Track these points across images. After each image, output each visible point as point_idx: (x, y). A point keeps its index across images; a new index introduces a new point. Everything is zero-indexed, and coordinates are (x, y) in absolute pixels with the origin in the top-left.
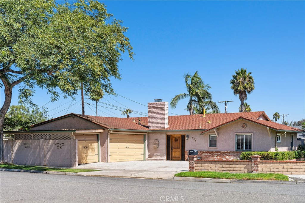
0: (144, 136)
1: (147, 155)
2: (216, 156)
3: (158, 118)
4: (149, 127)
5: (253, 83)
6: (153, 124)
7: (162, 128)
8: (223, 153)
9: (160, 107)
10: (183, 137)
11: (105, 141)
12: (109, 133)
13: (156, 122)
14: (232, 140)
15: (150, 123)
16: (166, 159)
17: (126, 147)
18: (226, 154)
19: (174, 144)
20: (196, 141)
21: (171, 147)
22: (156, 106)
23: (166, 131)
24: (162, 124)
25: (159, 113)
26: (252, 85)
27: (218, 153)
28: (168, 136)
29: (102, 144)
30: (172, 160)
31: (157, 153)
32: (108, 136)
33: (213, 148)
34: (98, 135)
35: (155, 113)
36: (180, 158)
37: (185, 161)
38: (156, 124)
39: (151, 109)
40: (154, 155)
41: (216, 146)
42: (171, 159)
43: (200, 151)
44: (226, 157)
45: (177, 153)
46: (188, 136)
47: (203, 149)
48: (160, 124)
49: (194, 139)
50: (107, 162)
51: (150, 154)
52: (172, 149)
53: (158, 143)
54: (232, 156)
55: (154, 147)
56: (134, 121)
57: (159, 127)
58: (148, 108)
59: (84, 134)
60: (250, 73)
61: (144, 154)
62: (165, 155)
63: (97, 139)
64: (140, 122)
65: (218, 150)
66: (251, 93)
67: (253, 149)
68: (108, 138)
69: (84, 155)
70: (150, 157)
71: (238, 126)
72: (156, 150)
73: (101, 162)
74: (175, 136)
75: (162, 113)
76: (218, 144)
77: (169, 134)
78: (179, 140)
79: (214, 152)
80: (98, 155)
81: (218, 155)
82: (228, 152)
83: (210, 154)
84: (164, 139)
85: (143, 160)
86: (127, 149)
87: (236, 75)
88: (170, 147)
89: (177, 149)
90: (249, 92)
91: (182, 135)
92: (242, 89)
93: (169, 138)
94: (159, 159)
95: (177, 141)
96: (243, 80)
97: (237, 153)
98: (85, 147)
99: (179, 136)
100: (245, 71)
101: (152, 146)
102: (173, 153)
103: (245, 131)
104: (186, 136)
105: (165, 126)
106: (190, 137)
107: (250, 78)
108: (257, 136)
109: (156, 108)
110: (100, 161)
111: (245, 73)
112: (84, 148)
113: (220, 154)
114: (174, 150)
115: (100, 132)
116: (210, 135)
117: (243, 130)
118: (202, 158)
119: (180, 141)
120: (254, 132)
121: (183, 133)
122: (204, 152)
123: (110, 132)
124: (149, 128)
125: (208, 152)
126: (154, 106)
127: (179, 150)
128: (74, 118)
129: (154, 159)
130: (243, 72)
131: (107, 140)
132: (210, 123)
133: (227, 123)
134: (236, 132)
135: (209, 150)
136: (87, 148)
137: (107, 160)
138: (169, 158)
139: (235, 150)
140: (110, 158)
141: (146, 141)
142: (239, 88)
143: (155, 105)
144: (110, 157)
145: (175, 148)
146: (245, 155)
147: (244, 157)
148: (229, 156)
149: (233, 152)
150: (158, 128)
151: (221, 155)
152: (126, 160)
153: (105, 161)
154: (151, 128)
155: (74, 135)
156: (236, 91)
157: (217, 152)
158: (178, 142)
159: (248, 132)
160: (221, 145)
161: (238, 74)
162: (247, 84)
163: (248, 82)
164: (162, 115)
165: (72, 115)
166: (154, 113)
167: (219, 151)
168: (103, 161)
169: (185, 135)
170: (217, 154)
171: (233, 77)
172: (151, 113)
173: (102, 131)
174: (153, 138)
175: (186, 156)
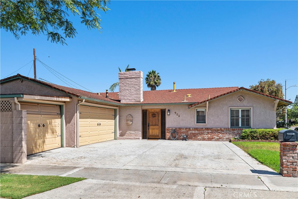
0: (115, 110)
1: (118, 133)
2: (206, 134)
3: (131, 90)
4: (120, 100)
5: (160, 80)
6: (125, 97)
7: (137, 101)
8: (215, 130)
9: (135, 77)
10: (163, 112)
11: (73, 115)
12: (78, 103)
13: (128, 94)
14: (225, 115)
15: (122, 96)
16: (141, 137)
17: (98, 125)
18: (219, 131)
19: (150, 120)
20: (179, 116)
21: (148, 123)
22: (130, 76)
23: (142, 105)
24: (136, 97)
25: (133, 84)
26: (160, 81)
27: (209, 130)
28: (144, 111)
29: (68, 119)
30: (149, 139)
31: (130, 131)
32: (78, 108)
33: (201, 125)
34: (61, 107)
35: (128, 84)
36: (158, 136)
37: (166, 139)
38: (128, 97)
39: (123, 80)
40: (127, 133)
41: (205, 122)
42: (147, 138)
43: (186, 128)
44: (219, 135)
45: (155, 130)
46: (169, 110)
47: (188, 125)
48: (135, 97)
49: (177, 114)
50: (76, 146)
51: (121, 132)
52: (148, 126)
53: (132, 119)
54: (226, 134)
55: (127, 123)
56: (99, 95)
57: (132, 100)
58: (119, 78)
59: (38, 104)
60: (158, 73)
61: (114, 132)
62: (141, 133)
63: (60, 113)
64: (107, 95)
65: (208, 126)
66: (159, 86)
67: (253, 126)
68: (78, 112)
69: (40, 141)
70: (122, 135)
71: (233, 99)
72: (129, 127)
73: (66, 147)
74: (153, 110)
75: (137, 84)
76: (208, 120)
77: (144, 108)
78: (157, 115)
79: (204, 129)
80: (61, 136)
81: (208, 133)
82: (222, 129)
83: (198, 132)
84: (139, 114)
85: (114, 139)
86: (99, 127)
87: (149, 74)
88: (146, 123)
89: (155, 125)
90: (157, 86)
91: (161, 110)
92: (153, 84)
93: (145, 113)
94: (134, 138)
95: (155, 116)
96: (154, 78)
97: (233, 130)
98: (41, 125)
99: (158, 110)
100: (155, 72)
101: (124, 122)
102: (151, 131)
103: (242, 105)
104: (167, 111)
105: (140, 99)
106: (173, 112)
107: (159, 76)
108: (258, 111)
109: (129, 78)
110: (65, 145)
111: (155, 73)
112: (39, 126)
113: (210, 131)
114: (151, 127)
115: (65, 102)
116: (197, 109)
117: (239, 103)
118: (188, 136)
119: (158, 117)
120: (254, 105)
121: (163, 107)
122: (191, 129)
123: (80, 102)
124: (120, 102)
125: (196, 129)
126: (126, 76)
127: (157, 127)
128: (22, 81)
129: (128, 137)
130: (154, 72)
131: (76, 114)
132: (189, 96)
133: (224, 94)
134: (230, 106)
135: (197, 127)
136: (44, 126)
137: (76, 144)
138: (145, 136)
139: (230, 127)
140: (80, 141)
141: (118, 117)
142: (151, 83)
143: (128, 75)
144: (80, 139)
145: (152, 125)
146: (248, 133)
147: (248, 135)
148: (223, 133)
149: (227, 129)
150: (131, 102)
151: (212, 133)
152: (97, 141)
153: (72, 146)
154: (123, 102)
155: (18, 103)
156: (149, 85)
157: (207, 129)
158: (157, 117)
159: (246, 106)
160: (211, 121)
161: (150, 73)
162: (157, 80)
163: (157, 79)
164: (137, 87)
165: (18, 78)
166: (126, 84)
167: (210, 128)
168: (69, 146)
169: (165, 110)
170: (207, 131)
171: (147, 75)
172: (123, 84)
173: (68, 100)
174: (125, 113)
175: (167, 134)
